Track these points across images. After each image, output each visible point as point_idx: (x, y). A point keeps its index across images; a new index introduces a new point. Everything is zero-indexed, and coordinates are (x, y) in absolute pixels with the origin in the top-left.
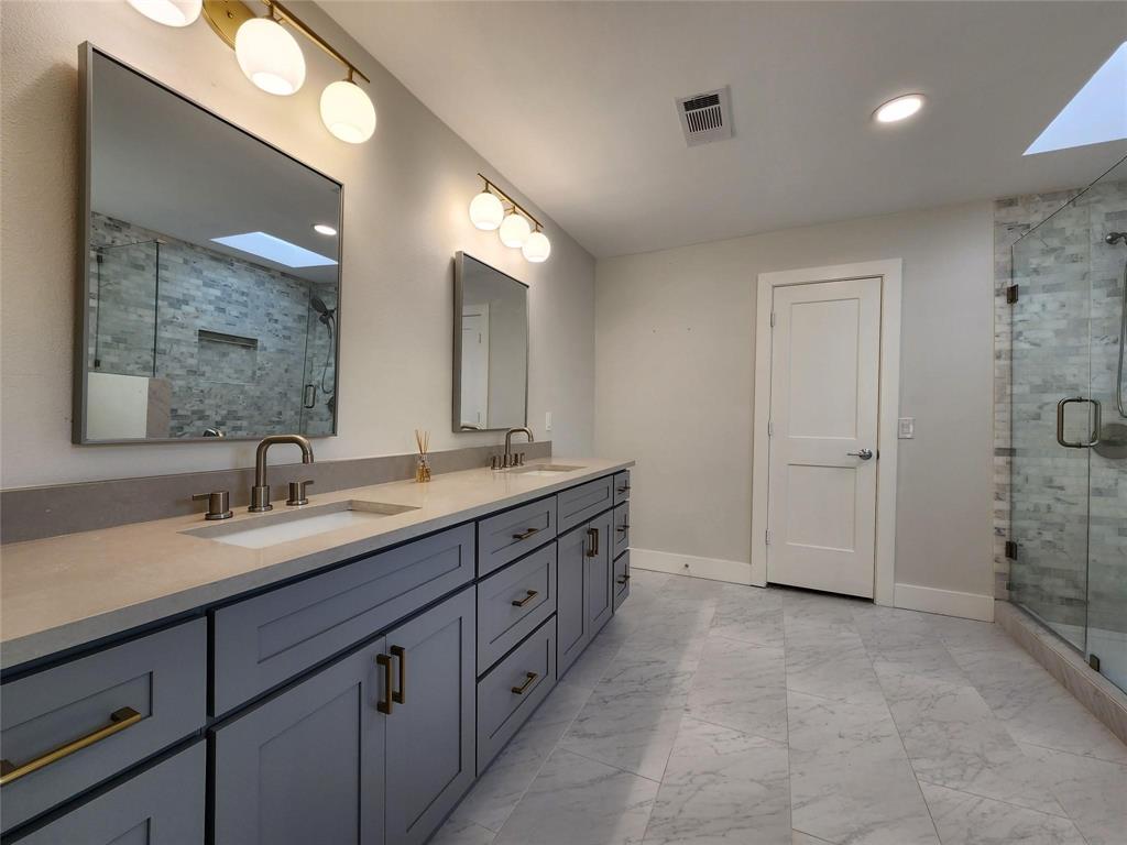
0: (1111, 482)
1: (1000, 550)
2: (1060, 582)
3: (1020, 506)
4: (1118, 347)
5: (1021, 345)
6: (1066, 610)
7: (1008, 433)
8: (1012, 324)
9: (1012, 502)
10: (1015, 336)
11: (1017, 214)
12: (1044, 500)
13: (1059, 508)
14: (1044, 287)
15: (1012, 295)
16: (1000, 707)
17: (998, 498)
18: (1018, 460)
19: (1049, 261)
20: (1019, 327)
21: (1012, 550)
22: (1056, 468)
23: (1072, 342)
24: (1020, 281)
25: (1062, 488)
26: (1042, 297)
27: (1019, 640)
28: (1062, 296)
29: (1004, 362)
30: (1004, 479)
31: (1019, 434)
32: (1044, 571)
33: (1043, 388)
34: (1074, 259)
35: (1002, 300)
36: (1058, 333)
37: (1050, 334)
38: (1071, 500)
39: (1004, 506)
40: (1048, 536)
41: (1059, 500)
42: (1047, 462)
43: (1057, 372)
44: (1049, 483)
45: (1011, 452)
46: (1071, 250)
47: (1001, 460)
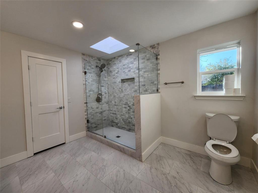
0: (98, 106)
1: (86, 122)
2: (94, 124)
3: (88, 113)
4: (98, 84)
5: (87, 83)
6: (95, 129)
7: (86, 99)
8: (85, 79)
9: (87, 112)
10: (86, 81)
11: (84, 57)
12: (91, 111)
13: (93, 112)
14: (89, 72)
15: (85, 73)
16: (98, 153)
17: (85, 112)
18: (87, 104)
19: (90, 68)
20: (86, 79)
21: (88, 121)
22: (92, 105)
23: (93, 83)
24: (86, 70)
25: (93, 108)
26: (89, 74)
27: (92, 138)
28: (92, 75)
29: (85, 86)
30: (86, 108)
31: (87, 99)
32: (92, 124)
33: (90, 91)
34: (93, 68)
35: (84, 74)
36: (91, 81)
37: (90, 81)
38: (94, 110)
39: (86, 113)
40: (92, 117)
41: (93, 110)
42: (91, 104)
43: (92, 88)
44: (92, 108)
45: (87, 103)
46: (92, 67)
47: (85, 105)
